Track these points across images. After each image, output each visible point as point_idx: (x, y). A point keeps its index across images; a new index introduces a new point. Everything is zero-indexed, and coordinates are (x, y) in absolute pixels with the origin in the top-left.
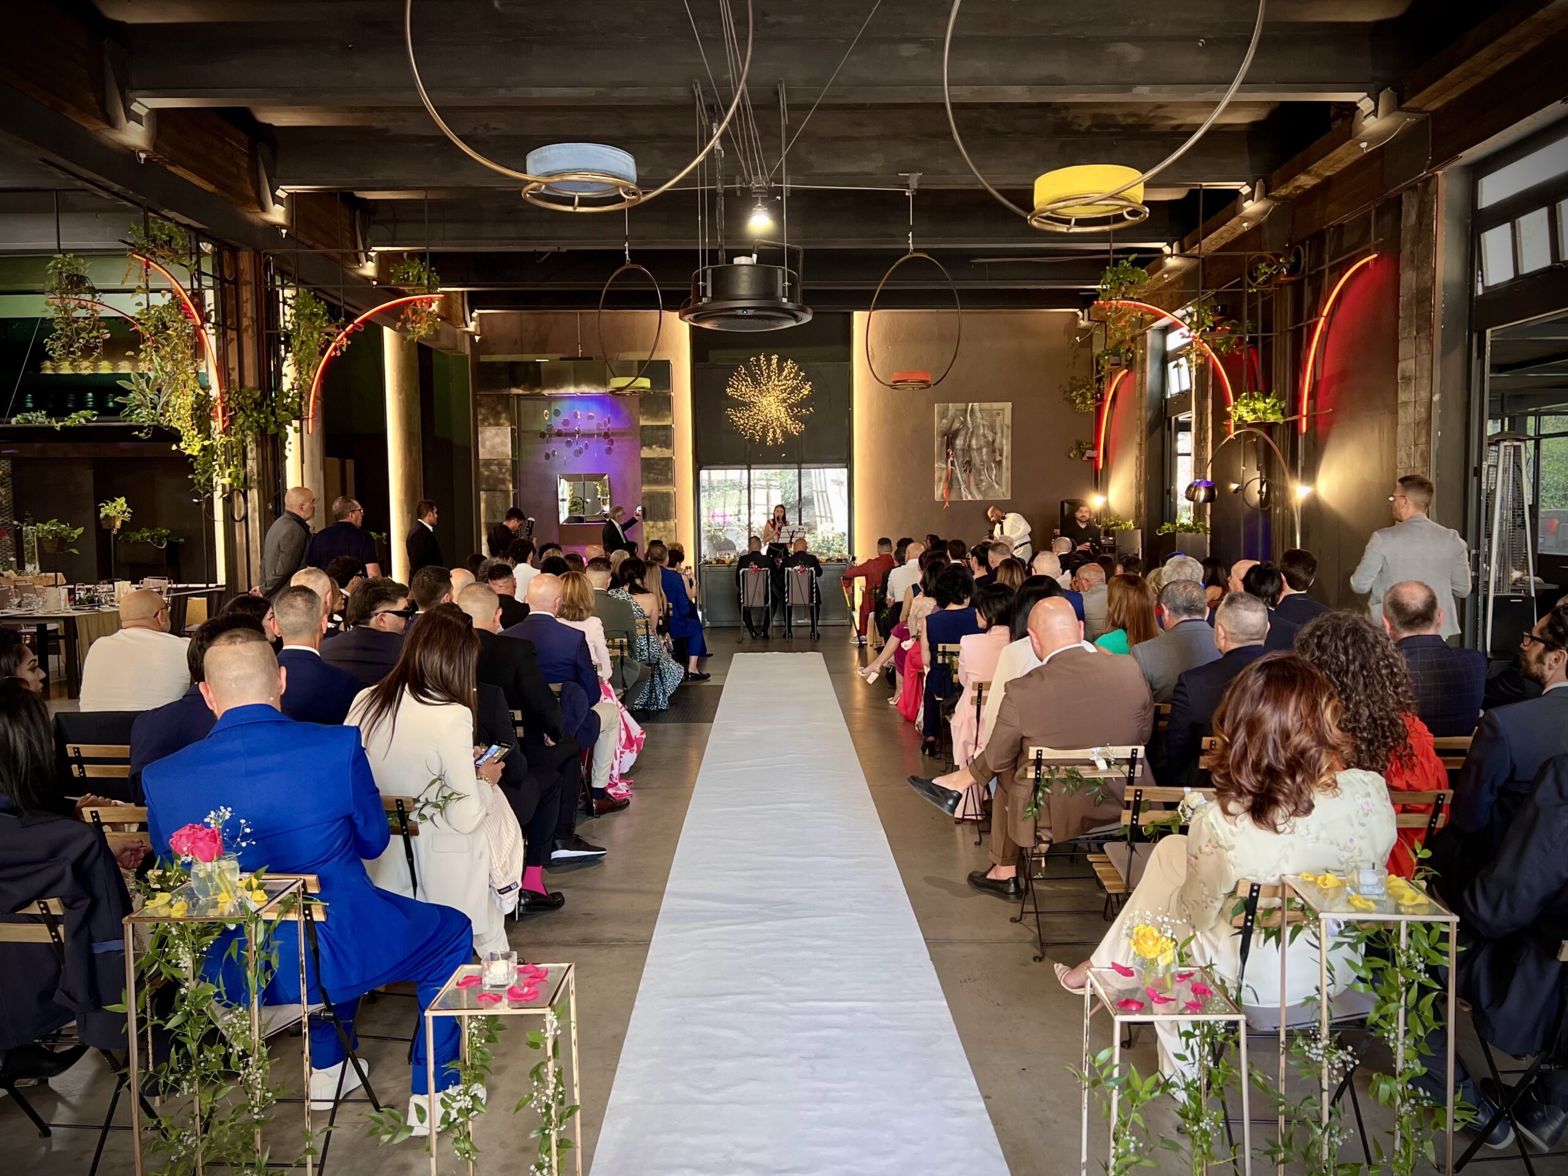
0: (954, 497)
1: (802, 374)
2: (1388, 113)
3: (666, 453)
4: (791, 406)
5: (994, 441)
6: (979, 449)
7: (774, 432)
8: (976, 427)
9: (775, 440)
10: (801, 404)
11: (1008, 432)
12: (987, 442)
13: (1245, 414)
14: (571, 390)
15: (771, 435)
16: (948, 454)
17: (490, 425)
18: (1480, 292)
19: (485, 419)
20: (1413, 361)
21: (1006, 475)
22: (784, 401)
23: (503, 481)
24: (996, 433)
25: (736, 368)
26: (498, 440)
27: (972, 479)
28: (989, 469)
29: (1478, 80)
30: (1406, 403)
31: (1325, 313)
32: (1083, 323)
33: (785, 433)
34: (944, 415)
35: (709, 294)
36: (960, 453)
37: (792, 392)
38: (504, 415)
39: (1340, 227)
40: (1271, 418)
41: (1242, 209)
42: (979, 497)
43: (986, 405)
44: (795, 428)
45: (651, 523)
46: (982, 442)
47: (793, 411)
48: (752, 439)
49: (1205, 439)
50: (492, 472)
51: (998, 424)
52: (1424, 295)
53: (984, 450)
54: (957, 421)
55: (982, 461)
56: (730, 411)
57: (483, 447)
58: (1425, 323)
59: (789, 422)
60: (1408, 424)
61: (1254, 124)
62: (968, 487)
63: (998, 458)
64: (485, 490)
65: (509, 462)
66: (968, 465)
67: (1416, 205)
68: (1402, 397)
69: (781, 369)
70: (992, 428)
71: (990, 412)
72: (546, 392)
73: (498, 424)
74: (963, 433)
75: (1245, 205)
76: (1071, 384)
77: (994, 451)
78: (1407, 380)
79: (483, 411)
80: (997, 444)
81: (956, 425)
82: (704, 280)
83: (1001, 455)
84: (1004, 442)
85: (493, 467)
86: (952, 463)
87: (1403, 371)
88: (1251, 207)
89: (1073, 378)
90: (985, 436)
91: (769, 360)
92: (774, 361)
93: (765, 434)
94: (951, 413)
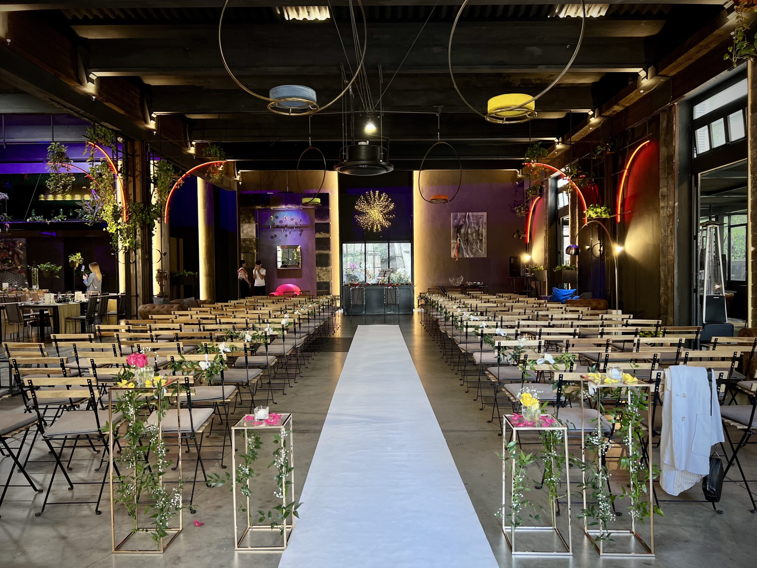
0: (460, 256)
1: (390, 199)
2: (652, 78)
3: (326, 235)
4: (385, 214)
5: (479, 230)
6: (472, 234)
7: (377, 226)
8: (470, 224)
9: (377, 229)
10: (389, 213)
11: (485, 226)
12: (476, 230)
13: (592, 214)
14: (284, 207)
15: (375, 227)
16: (457, 236)
17: (246, 223)
18: (695, 156)
19: (244, 220)
20: (666, 188)
21: (484, 246)
22: (382, 212)
23: (252, 249)
24: (479, 227)
25: (359, 197)
26: (249, 230)
27: (469, 247)
28: (477, 243)
29: (692, 61)
30: (663, 207)
31: (627, 168)
32: (519, 176)
33: (382, 227)
34: (455, 218)
35: (347, 158)
36: (463, 236)
37: (385, 208)
38: (252, 218)
39: (633, 129)
40: (604, 216)
41: (590, 121)
42: (472, 256)
43: (475, 214)
44: (386, 224)
45: (320, 268)
46: (473, 230)
47: (385, 216)
48: (367, 229)
49: (575, 227)
50: (246, 244)
51: (480, 222)
52: (670, 158)
53: (474, 234)
54: (461, 221)
55: (473, 239)
56: (356, 216)
57: (243, 233)
58: (670, 171)
59: (384, 221)
60: (664, 217)
61: (594, 83)
62: (467, 251)
63: (481, 238)
64: (243, 253)
65: (254, 240)
66: (467, 241)
67: (666, 118)
68: (662, 204)
69: (380, 197)
70: (478, 224)
71: (477, 216)
72: (272, 208)
73: (249, 222)
74: (464, 226)
75: (591, 120)
76: (514, 204)
77: (479, 235)
78: (664, 196)
79: (243, 216)
80: (480, 232)
81: (461, 223)
82: (345, 152)
83: (482, 237)
84: (483, 230)
85: (247, 242)
86: (459, 240)
87: (662, 193)
88: (594, 121)
89: (515, 201)
90: (474, 228)
91: (374, 193)
92: (377, 194)
93: (373, 227)
94: (459, 217)
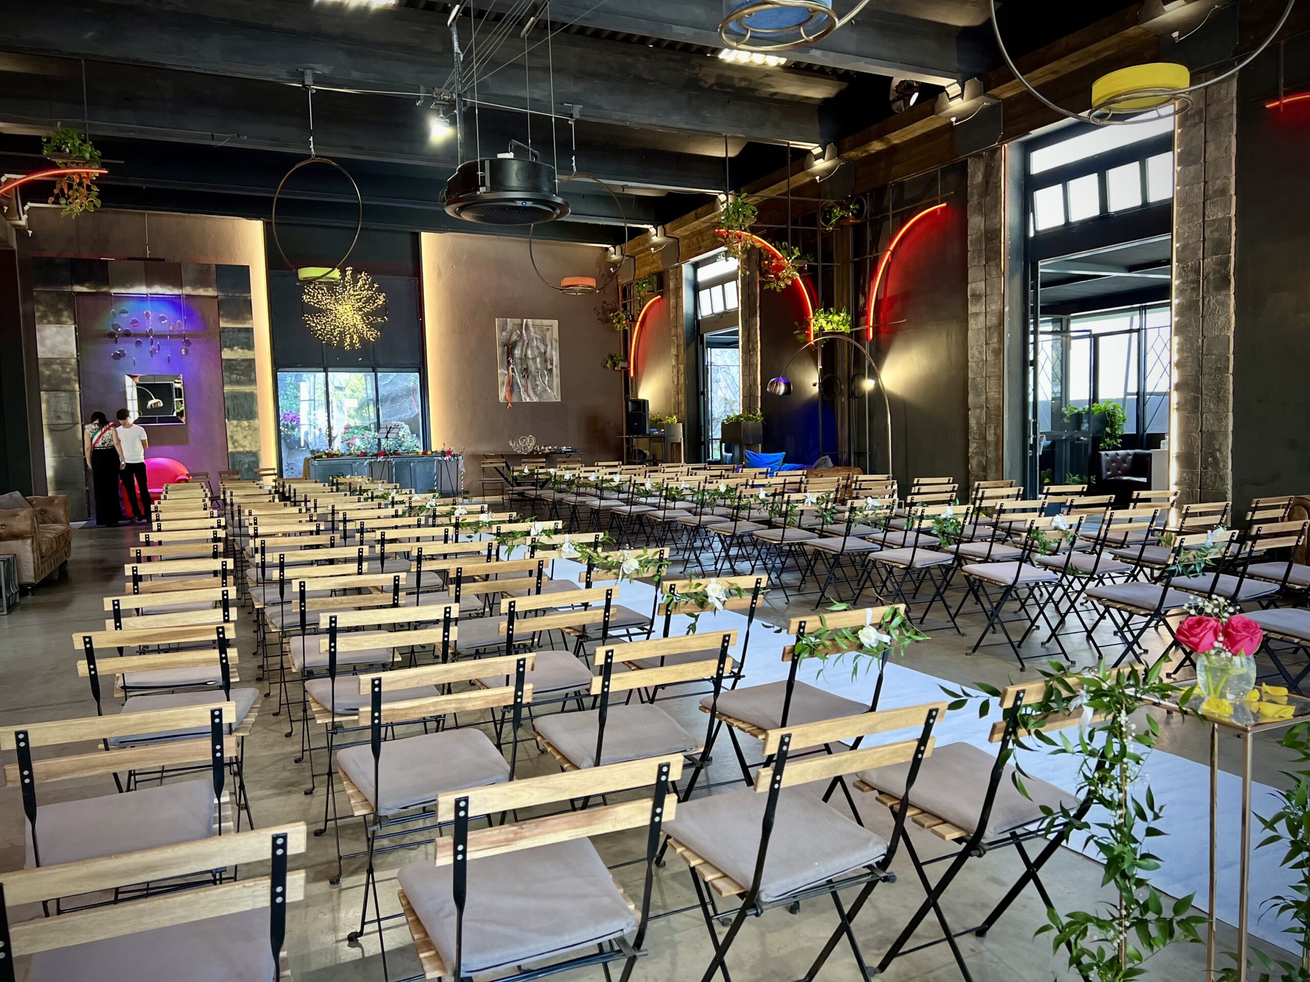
0: (515, 399)
2: (974, 96)
3: (248, 354)
5: (545, 352)
6: (534, 359)
7: (352, 338)
8: (530, 340)
9: (352, 344)
11: (556, 345)
12: (540, 352)
13: (824, 325)
14: (143, 290)
15: (348, 340)
16: (509, 362)
17: (49, 322)
18: (1032, 234)
19: (44, 316)
20: (983, 283)
21: (556, 381)
22: (360, 310)
23: (68, 381)
24: (546, 346)
26: (59, 338)
27: (529, 384)
28: (543, 375)
30: (977, 314)
31: (891, 248)
32: (614, 257)
33: (362, 339)
34: (503, 328)
35: (488, 183)
36: (518, 361)
37: (367, 302)
38: (66, 313)
39: (901, 185)
40: (843, 328)
42: (535, 400)
43: (538, 322)
44: (371, 335)
45: (235, 422)
46: (536, 353)
47: (368, 319)
48: (329, 344)
50: (55, 371)
51: (548, 338)
52: (992, 235)
53: (538, 360)
54: (514, 334)
55: (537, 368)
56: (307, 318)
57: (43, 345)
58: (992, 255)
59: (365, 329)
60: (979, 330)
62: (526, 391)
63: (549, 367)
64: (45, 390)
65: (74, 361)
66: (526, 372)
67: (982, 169)
68: (972, 309)
69: (355, 279)
71: (542, 326)
72: (114, 291)
73: (59, 322)
74: (520, 344)
75: (816, 163)
76: (603, 307)
77: (546, 361)
78: (977, 297)
79: (42, 308)
80: (548, 355)
81: (514, 338)
82: (483, 170)
83: (552, 364)
84: (554, 353)
85: (55, 367)
86: (513, 369)
87: (973, 290)
88: (820, 165)
89: (604, 302)
90: (538, 348)
91: (343, 272)
92: (349, 273)
93: (342, 340)
94: (509, 326)
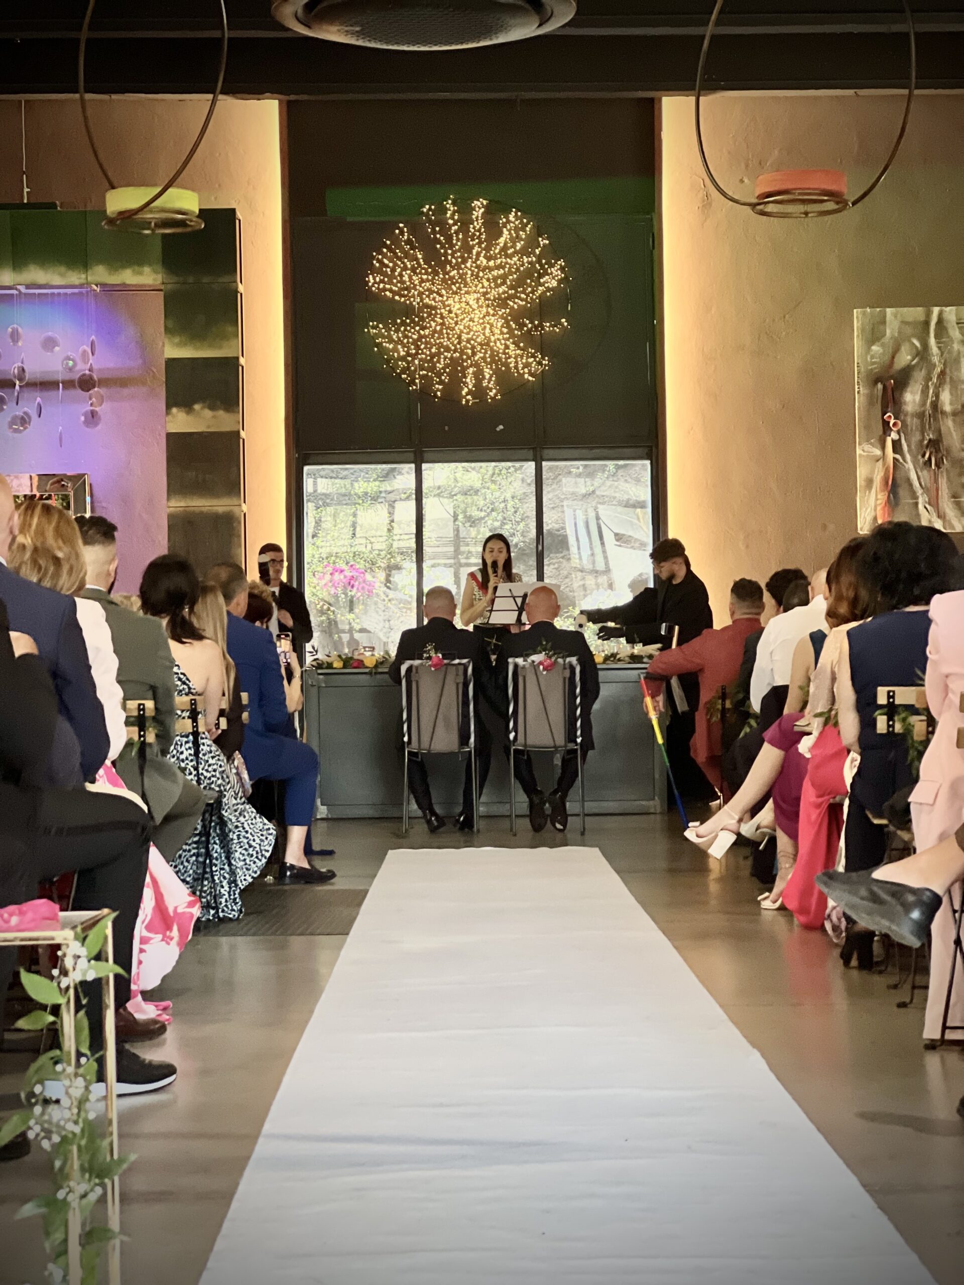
1: (544, 242)
3: (224, 422)
4: (517, 316)
6: (958, 413)
7: (479, 375)
8: (950, 363)
9: (479, 392)
10: (542, 311)
14: (5, 277)
15: (470, 381)
16: (886, 424)
22: (502, 302)
25: (387, 228)
27: (943, 483)
33: (504, 377)
34: (874, 335)
36: (913, 422)
37: (519, 283)
42: (960, 525)
44: (528, 365)
47: (521, 326)
48: (426, 392)
54: (905, 348)
56: (374, 329)
59: (512, 350)
62: (934, 502)
66: (934, 450)
69: (493, 229)
74: (919, 376)
81: (905, 358)
86: (896, 444)
91: (465, 210)
92: (478, 213)
93: (456, 380)
94: (891, 330)
